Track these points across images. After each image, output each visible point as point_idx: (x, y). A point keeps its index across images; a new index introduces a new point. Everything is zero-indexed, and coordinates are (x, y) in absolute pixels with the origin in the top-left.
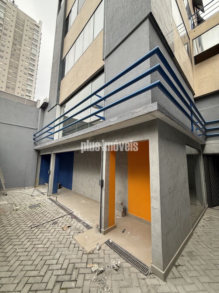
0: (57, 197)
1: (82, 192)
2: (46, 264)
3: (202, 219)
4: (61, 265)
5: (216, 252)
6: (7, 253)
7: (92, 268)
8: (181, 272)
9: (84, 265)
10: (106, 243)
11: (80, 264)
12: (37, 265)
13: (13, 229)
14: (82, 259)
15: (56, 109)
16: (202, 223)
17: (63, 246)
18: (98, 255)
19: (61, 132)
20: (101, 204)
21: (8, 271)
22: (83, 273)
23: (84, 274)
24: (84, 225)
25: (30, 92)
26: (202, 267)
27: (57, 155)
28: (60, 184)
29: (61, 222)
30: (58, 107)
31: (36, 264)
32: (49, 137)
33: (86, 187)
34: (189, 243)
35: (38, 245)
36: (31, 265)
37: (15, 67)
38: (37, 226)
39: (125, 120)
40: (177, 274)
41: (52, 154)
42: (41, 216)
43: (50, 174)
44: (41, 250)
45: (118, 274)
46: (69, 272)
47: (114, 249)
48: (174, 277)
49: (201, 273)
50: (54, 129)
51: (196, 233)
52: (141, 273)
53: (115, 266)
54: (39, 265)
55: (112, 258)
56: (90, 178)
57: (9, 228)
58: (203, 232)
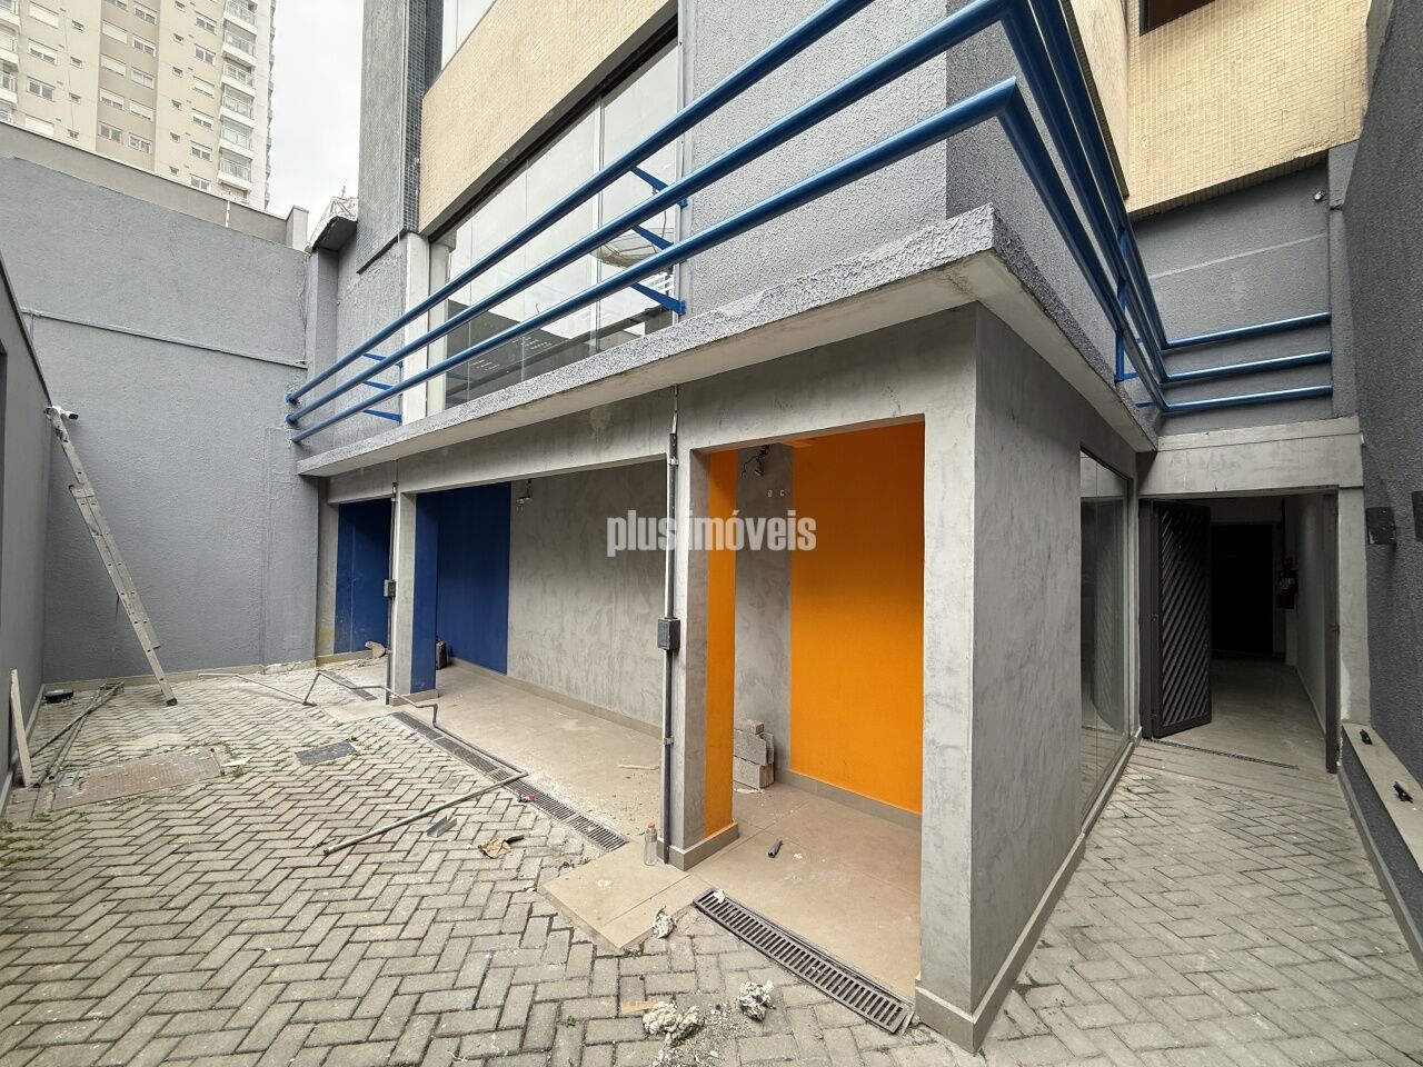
0: (435, 707)
1: (560, 680)
2: (421, 1008)
3: (1118, 790)
4: (496, 1012)
5: (1185, 924)
6: (217, 970)
7: (645, 1016)
8: (1043, 1013)
9: (607, 1006)
10: (697, 907)
11: (588, 1001)
12: (378, 1018)
13: (230, 864)
14: (591, 982)
15: (403, 258)
16: (1119, 805)
17: (493, 927)
18: (665, 958)
19: (439, 383)
20: (669, 734)
21: (235, 1053)
22: (606, 1039)
23: (611, 1043)
24: (583, 832)
25: (240, 163)
26: (1133, 987)
27: (424, 501)
28: (444, 647)
29: (471, 819)
30: (415, 245)
31: (375, 1012)
32: (375, 408)
33: (581, 660)
34: (1069, 892)
35: (372, 929)
36: (351, 1019)
37: (139, 13)
38: (355, 843)
39: (806, 308)
40: (1027, 1022)
41: (395, 495)
42: (367, 795)
43: (392, 597)
44: (389, 949)
45: (766, 1035)
46: (537, 1038)
47: (736, 931)
48: (1017, 1034)
49: (1128, 1012)
50: (401, 366)
51: (1098, 847)
52: (870, 1027)
53: (753, 1004)
54: (386, 1019)
55: (730, 971)
56: (599, 613)
57: (212, 859)
58: (1125, 844)
